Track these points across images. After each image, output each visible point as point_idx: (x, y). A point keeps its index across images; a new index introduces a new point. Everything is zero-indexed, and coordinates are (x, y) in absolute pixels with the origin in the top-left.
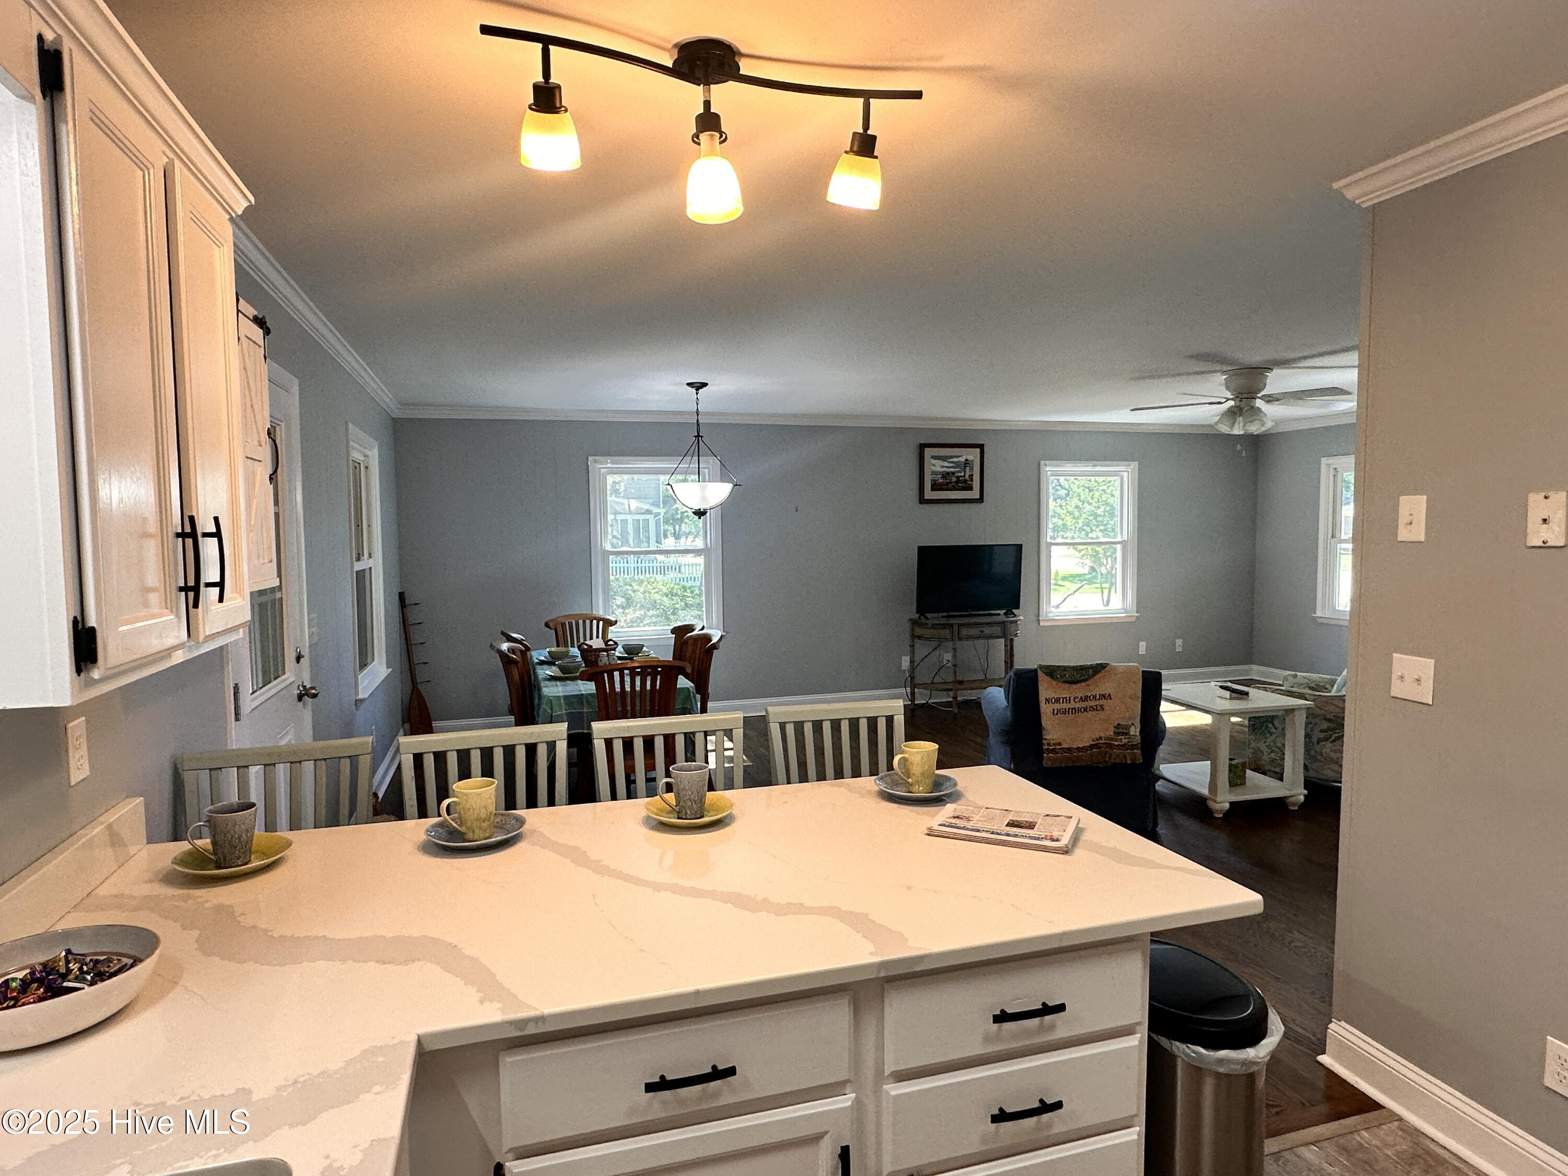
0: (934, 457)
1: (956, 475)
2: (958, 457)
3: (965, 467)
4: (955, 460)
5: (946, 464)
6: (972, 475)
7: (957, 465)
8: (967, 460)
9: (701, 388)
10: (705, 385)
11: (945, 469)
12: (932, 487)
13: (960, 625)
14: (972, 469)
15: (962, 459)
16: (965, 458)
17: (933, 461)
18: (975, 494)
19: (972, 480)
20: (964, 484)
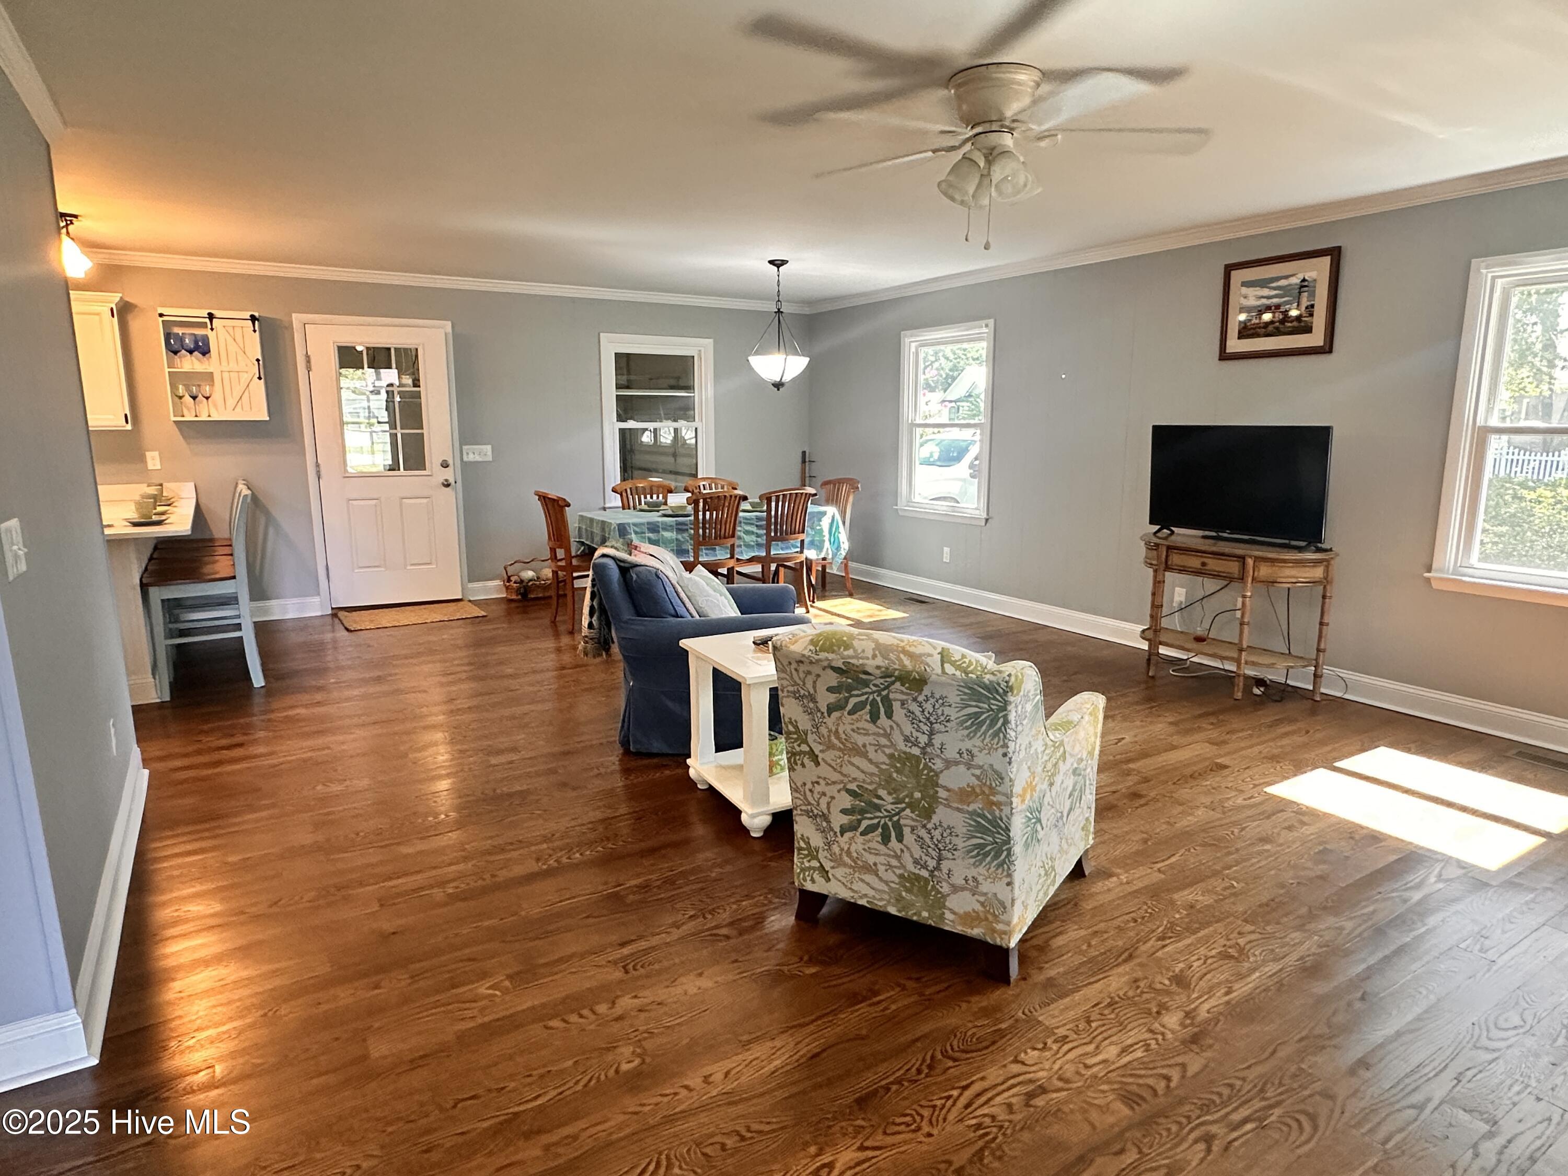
0: (1245, 284)
1: (1283, 309)
2: (1286, 277)
3: (1300, 293)
4: (1283, 283)
5: (1266, 292)
6: (1312, 306)
7: (1286, 290)
8: (1304, 280)
9: (782, 265)
10: (784, 262)
11: (1265, 301)
12: (1240, 332)
13: (1257, 559)
14: (1312, 295)
15: (1295, 280)
16: (1301, 276)
17: (1244, 290)
18: (1316, 338)
19: (1311, 315)
20: (1295, 324)
